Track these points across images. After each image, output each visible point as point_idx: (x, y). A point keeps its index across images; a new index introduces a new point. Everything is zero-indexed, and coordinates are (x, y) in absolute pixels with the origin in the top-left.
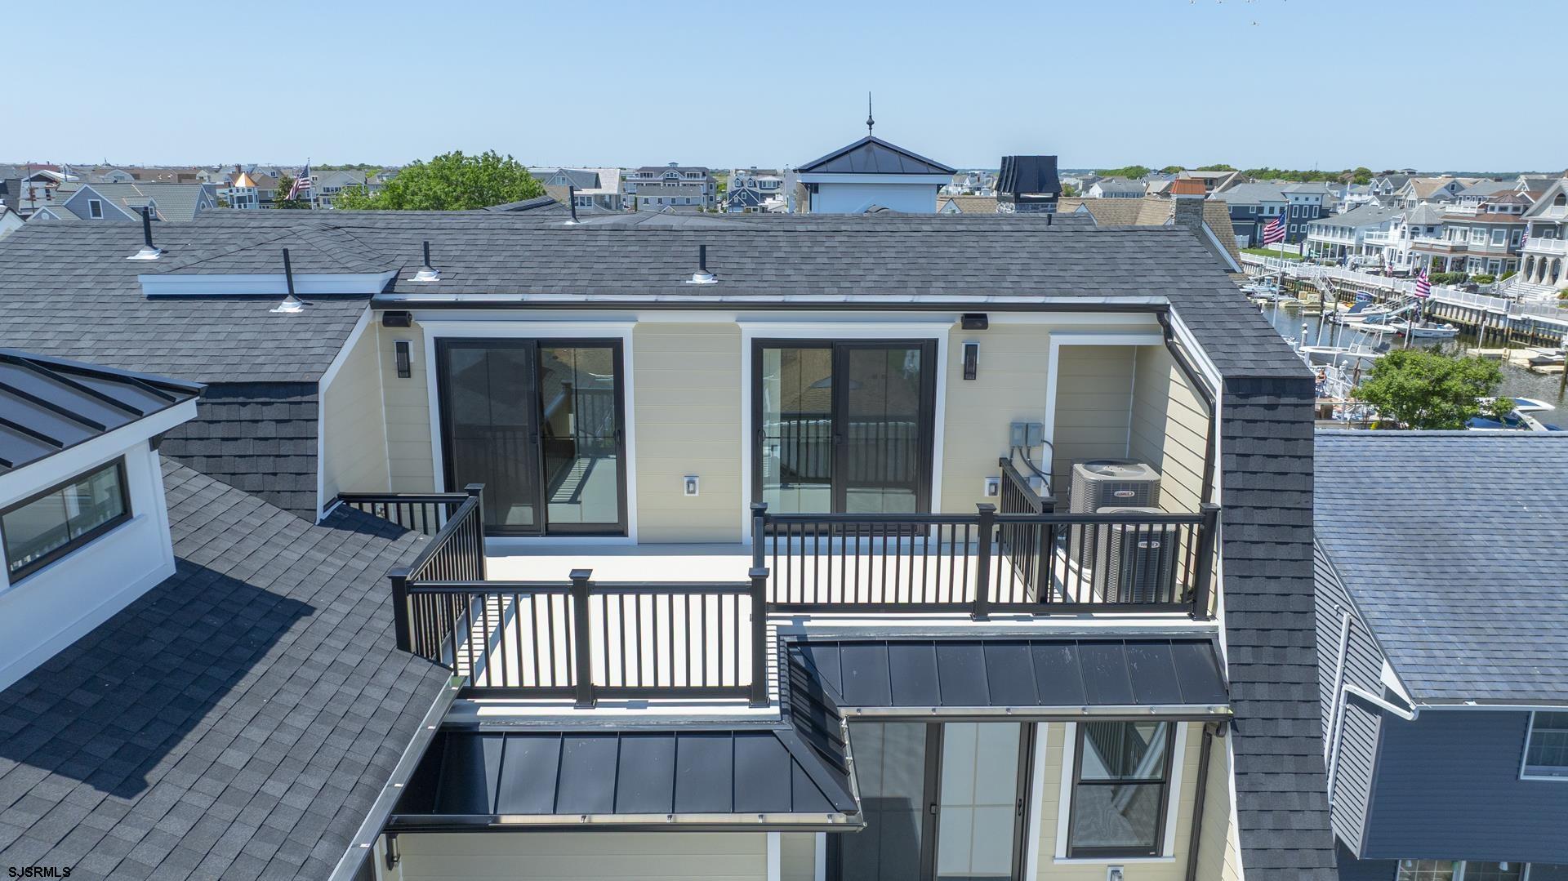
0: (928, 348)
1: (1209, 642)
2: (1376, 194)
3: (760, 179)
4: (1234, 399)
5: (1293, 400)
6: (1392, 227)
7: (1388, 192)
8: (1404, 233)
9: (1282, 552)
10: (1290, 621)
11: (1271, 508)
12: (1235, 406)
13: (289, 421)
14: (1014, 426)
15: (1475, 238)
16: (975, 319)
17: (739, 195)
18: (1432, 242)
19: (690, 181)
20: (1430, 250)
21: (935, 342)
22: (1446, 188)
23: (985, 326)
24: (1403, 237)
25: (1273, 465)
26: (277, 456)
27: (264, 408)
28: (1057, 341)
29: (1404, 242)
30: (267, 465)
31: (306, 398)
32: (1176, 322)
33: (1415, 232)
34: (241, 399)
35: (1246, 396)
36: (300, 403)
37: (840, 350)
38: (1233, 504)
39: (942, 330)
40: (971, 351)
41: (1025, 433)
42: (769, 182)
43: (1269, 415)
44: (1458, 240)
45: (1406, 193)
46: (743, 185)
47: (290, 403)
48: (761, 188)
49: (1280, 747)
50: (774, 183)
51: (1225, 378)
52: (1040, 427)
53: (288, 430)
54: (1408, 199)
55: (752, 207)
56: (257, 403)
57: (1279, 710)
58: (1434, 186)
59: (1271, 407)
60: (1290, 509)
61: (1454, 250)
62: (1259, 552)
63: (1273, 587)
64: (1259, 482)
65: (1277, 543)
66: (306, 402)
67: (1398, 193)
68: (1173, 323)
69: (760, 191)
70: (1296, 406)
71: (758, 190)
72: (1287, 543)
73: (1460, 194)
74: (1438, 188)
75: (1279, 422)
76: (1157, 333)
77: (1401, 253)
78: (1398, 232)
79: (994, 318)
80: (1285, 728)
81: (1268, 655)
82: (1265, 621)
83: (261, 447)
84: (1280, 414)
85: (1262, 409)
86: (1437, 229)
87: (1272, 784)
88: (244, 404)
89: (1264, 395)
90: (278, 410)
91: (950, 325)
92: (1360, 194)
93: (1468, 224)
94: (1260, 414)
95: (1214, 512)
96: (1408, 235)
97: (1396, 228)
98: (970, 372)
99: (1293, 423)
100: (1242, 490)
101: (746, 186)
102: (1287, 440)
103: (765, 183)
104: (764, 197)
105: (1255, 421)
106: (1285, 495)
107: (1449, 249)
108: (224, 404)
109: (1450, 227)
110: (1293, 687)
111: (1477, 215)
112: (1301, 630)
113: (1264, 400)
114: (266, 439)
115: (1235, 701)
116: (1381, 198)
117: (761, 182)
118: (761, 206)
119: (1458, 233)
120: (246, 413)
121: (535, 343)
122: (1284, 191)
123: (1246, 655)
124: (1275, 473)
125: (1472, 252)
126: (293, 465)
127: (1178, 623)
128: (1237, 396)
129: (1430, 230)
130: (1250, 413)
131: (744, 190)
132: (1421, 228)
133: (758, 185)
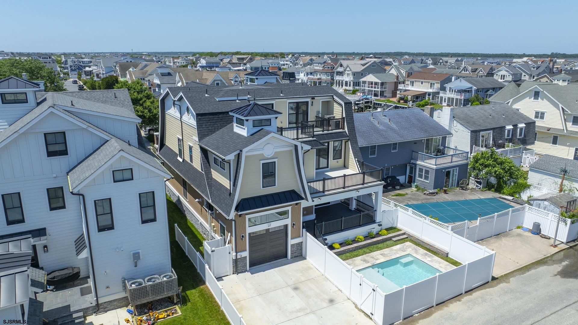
0: (307, 102)
1: (345, 132)
2: (291, 62)
3: (82, 60)
6: (301, 73)
7: (294, 61)
8: (305, 75)
9: (351, 121)
10: (353, 129)
12: (345, 106)
14: (317, 111)
15: (323, 76)
16: (313, 98)
17: (74, 66)
18: (312, 77)
19: (43, 60)
20: (313, 79)
21: (308, 101)
22: (310, 60)
24: (305, 76)
25: (349, 112)
28: (322, 100)
29: (305, 77)
32: (335, 97)
33: (307, 74)
35: (346, 104)
37: (297, 103)
38: (346, 116)
39: (309, 100)
40: (312, 102)
41: (318, 112)
42: (86, 61)
43: (348, 106)
44: (319, 77)
45: (299, 61)
46: (75, 63)
48: (83, 63)
49: (354, 142)
50: (88, 61)
51: (344, 103)
52: (320, 111)
54: (300, 63)
55: (80, 71)
58: (307, 59)
61: (318, 79)
62: (349, 121)
63: (351, 125)
67: (297, 62)
68: (334, 97)
69: (83, 65)
71: (81, 64)
73: (314, 62)
74: (307, 60)
76: (332, 99)
77: (305, 80)
78: (303, 74)
79: (315, 98)
80: (354, 140)
82: (351, 129)
86: (313, 73)
92: (283, 61)
93: (321, 72)
95: (344, 118)
96: (306, 75)
97: (302, 73)
98: (312, 105)
101: (76, 63)
103: (84, 61)
104: (85, 67)
107: (317, 79)
109: (316, 73)
111: (323, 69)
113: (348, 105)
115: (349, 137)
116: (293, 63)
117: (83, 61)
118: (84, 71)
119: (318, 74)
122: (268, 62)
123: (350, 132)
125: (323, 80)
127: (341, 130)
129: (311, 74)
130: (347, 106)
131: (76, 65)
132: (309, 73)
133: (82, 63)
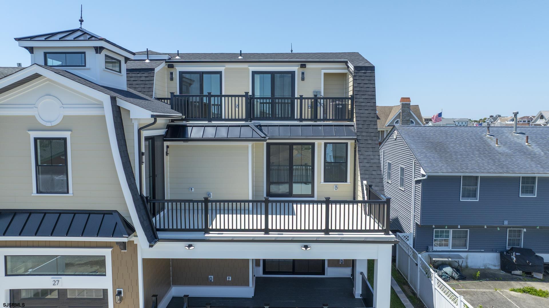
0: (293, 73)
1: (352, 126)
4: (356, 71)
5: (370, 72)
9: (369, 104)
11: (366, 95)
12: (357, 73)
13: (148, 77)
16: (303, 66)
21: (295, 71)
23: (305, 67)
26: (145, 84)
27: (143, 74)
28: (323, 71)
30: (142, 86)
31: (152, 72)
34: (138, 72)
35: (359, 71)
36: (151, 73)
37: (273, 74)
38: (357, 94)
39: (295, 69)
40: (303, 73)
41: (317, 94)
43: (365, 75)
47: (148, 73)
49: (370, 146)
51: (354, 67)
52: (321, 92)
53: (148, 79)
56: (141, 73)
57: (368, 138)
59: (364, 73)
60: (370, 95)
62: (363, 104)
63: (367, 112)
64: (363, 89)
65: (367, 102)
66: (152, 73)
68: (349, 65)
70: (371, 73)
72: (370, 102)
75: (367, 76)
79: (307, 65)
81: (366, 127)
82: (365, 119)
83: (141, 82)
84: (367, 74)
85: (363, 73)
87: (367, 153)
88: (138, 73)
89: (363, 70)
90: (146, 74)
91: (298, 67)
94: (362, 74)
95: (352, 97)
98: (303, 79)
99: (370, 76)
100: (359, 91)
102: (369, 80)
105: (361, 76)
106: (369, 92)
108: (134, 73)
110: (372, 133)
112: (373, 121)
114: (143, 80)
115: (358, 136)
120: (139, 75)
121: (202, 73)
122: (454, 121)
123: (360, 126)
124: (366, 87)
126: (148, 86)
127: (347, 123)
128: (357, 71)
130: (360, 74)
